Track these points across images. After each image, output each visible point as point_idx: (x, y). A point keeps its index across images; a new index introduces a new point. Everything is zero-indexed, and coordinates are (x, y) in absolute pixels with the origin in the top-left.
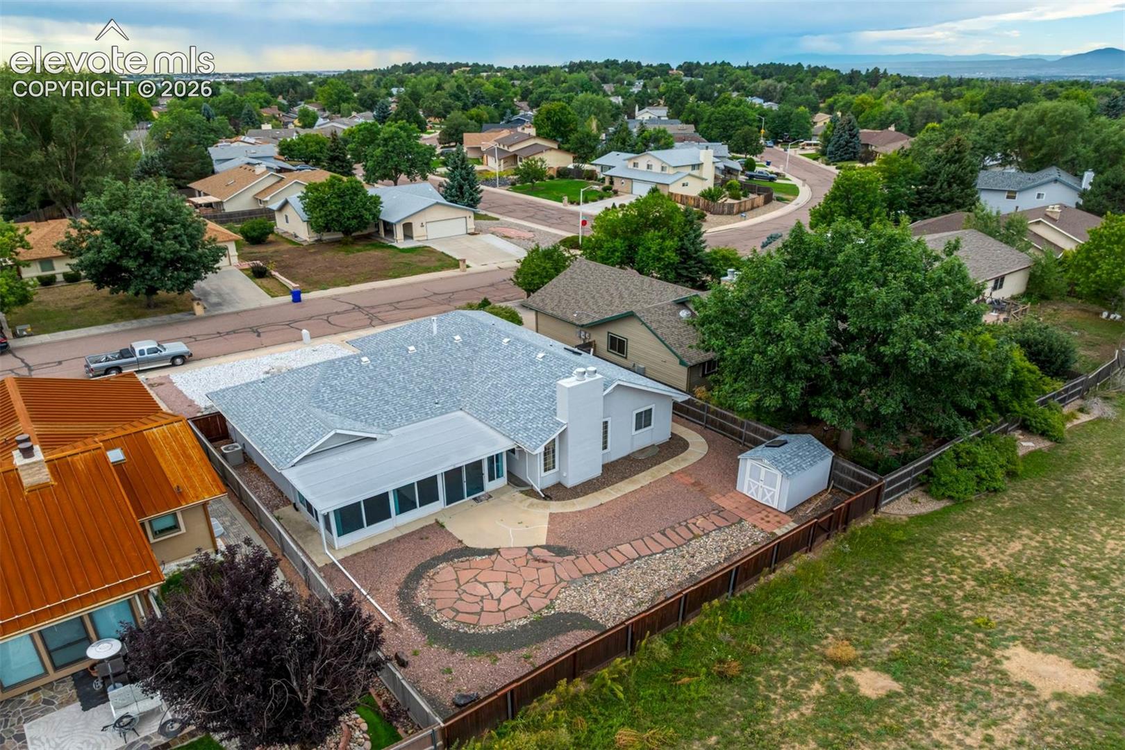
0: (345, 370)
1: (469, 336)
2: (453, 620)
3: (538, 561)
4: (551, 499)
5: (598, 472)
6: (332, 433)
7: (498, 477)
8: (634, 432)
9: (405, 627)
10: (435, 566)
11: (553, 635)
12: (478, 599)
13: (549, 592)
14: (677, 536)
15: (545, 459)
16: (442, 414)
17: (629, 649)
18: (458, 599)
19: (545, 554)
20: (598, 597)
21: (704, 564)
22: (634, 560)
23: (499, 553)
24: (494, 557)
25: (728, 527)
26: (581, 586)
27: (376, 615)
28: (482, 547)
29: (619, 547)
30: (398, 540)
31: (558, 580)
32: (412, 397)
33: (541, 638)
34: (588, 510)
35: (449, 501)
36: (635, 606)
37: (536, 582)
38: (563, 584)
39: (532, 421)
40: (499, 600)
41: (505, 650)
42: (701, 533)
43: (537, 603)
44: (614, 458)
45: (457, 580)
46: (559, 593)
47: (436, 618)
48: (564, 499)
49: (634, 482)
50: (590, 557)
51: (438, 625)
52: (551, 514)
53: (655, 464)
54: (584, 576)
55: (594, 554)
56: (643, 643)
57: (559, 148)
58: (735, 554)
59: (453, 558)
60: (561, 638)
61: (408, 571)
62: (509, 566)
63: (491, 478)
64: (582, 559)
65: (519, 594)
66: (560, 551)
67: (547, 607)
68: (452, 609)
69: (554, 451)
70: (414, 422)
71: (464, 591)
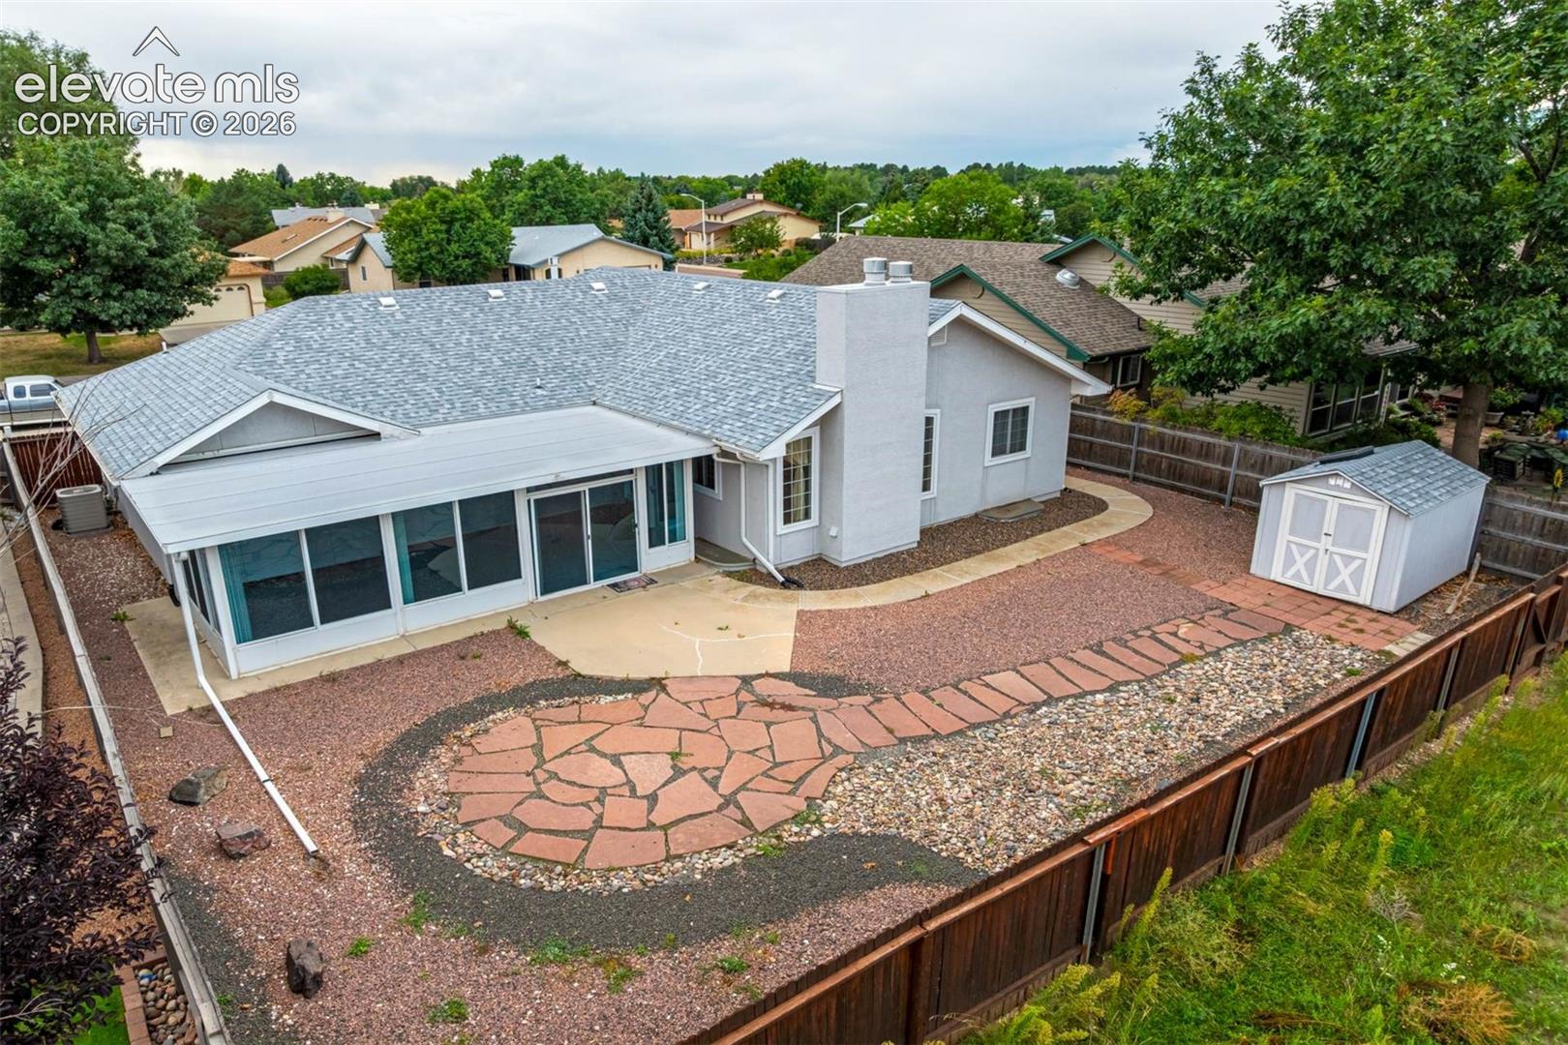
0: (339, 315)
1: (624, 287)
2: (505, 850)
3: (771, 706)
4: (800, 586)
5: (910, 538)
6: (263, 400)
7: (673, 539)
8: (989, 460)
9: (350, 868)
10: (484, 714)
11: (820, 898)
12: (590, 795)
13: (801, 779)
14: (1138, 658)
15: (787, 490)
16: (548, 407)
17: (1088, 940)
18: (531, 795)
19: (789, 691)
20: (952, 794)
21: (1233, 717)
22: (1037, 706)
23: (664, 688)
24: (646, 698)
25: (1263, 641)
26: (897, 766)
27: (276, 834)
28: (619, 674)
29: (988, 679)
30: (400, 661)
31: (828, 749)
32: (484, 373)
33: (780, 907)
34: (897, 606)
35: (548, 586)
36: (1069, 818)
37: (766, 754)
38: (841, 760)
39: (755, 400)
40: (653, 799)
41: (656, 945)
42: (1199, 652)
43: (767, 806)
44: (945, 515)
45: (538, 748)
46: (833, 781)
47: (454, 845)
48: (832, 588)
49: (996, 559)
50: (913, 698)
51: (456, 864)
52: (800, 614)
53: (1041, 531)
54: (903, 741)
55: (924, 692)
56: (1151, 910)
57: (798, 214)
58: (1307, 696)
59: (538, 698)
60: (845, 908)
61: (403, 728)
62: (691, 718)
63: (656, 540)
64: (890, 702)
65: (714, 783)
66: (831, 686)
67: (797, 818)
68: (507, 820)
69: (807, 470)
70: (480, 417)
71: (554, 776)
